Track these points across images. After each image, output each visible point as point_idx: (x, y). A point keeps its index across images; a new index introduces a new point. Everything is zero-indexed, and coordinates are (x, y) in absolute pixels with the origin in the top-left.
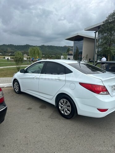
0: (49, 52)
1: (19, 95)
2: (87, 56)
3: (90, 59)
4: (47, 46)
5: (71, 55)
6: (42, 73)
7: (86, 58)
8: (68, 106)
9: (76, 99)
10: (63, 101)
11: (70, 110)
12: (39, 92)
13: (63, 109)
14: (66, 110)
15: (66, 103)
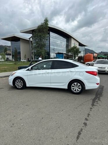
2: (25, 56)
3: (28, 59)
5: (10, 55)
7: (25, 57)
8: (78, 86)
9: (85, 81)
10: (74, 84)
11: (81, 88)
12: (51, 83)
13: (75, 89)
14: (78, 89)
15: (77, 85)
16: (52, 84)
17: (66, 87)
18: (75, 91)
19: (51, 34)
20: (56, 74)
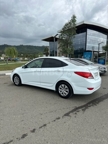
0: (28, 52)
1: (19, 87)
4: (26, 46)
6: (42, 67)
8: (66, 89)
9: (72, 83)
10: (62, 86)
11: (68, 91)
12: (40, 82)
13: (62, 92)
14: (65, 92)
15: (64, 87)
16: (42, 84)
17: (54, 88)
18: (63, 94)
19: (88, 31)
20: (47, 73)
